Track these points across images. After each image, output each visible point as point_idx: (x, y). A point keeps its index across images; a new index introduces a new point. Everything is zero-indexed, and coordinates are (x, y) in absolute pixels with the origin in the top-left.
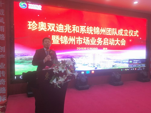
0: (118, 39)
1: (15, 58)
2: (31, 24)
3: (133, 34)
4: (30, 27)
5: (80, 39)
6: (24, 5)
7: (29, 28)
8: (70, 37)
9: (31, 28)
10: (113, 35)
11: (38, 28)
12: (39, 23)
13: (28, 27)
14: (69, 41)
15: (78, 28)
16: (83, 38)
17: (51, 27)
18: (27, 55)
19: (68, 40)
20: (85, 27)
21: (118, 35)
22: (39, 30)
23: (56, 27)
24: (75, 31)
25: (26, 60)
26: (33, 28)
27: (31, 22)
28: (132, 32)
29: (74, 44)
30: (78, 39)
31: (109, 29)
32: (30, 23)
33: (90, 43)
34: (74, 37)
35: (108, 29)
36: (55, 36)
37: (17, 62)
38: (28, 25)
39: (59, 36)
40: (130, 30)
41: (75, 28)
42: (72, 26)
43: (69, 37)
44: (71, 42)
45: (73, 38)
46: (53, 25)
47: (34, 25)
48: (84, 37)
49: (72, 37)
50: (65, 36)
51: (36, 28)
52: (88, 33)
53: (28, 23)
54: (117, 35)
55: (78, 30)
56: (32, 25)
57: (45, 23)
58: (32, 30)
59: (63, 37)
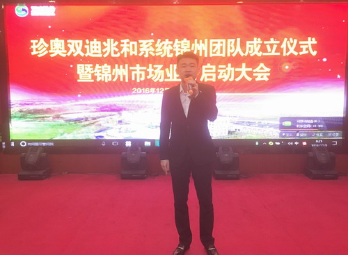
0: (244, 65)
1: (12, 109)
2: (36, 44)
3: (295, 50)
4: (34, 50)
5: (141, 70)
6: (23, 10)
7: (33, 53)
8: (116, 66)
9: (37, 52)
10: (229, 55)
11: (50, 51)
12: (52, 41)
13: (32, 50)
14: (113, 74)
15: (133, 45)
16: (148, 68)
17: (75, 48)
18: (32, 104)
19: (111, 73)
20: (153, 41)
21: (246, 54)
22: (52, 56)
23: (86, 46)
24: (128, 53)
25: (30, 112)
26: (40, 52)
27: (37, 41)
28: (292, 45)
29: (127, 81)
30: (136, 70)
31: (217, 43)
32: (34, 44)
33: (166, 77)
34: (126, 65)
35: (214, 43)
36: (83, 65)
37: (15, 117)
38: (32, 47)
39: (91, 65)
40: (286, 39)
41: (128, 47)
42: (120, 43)
43: (113, 67)
44: (119, 76)
45: (124, 68)
46: (79, 44)
47: (42, 46)
48: (150, 65)
49: (121, 66)
50: (106, 65)
51: (47, 52)
52: (160, 56)
53: (32, 44)
54: (242, 54)
55: (133, 50)
56: (38, 48)
57: (63, 41)
58: (39, 56)
59: (100, 67)
